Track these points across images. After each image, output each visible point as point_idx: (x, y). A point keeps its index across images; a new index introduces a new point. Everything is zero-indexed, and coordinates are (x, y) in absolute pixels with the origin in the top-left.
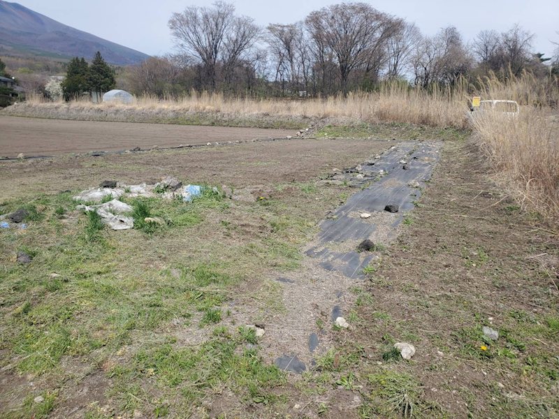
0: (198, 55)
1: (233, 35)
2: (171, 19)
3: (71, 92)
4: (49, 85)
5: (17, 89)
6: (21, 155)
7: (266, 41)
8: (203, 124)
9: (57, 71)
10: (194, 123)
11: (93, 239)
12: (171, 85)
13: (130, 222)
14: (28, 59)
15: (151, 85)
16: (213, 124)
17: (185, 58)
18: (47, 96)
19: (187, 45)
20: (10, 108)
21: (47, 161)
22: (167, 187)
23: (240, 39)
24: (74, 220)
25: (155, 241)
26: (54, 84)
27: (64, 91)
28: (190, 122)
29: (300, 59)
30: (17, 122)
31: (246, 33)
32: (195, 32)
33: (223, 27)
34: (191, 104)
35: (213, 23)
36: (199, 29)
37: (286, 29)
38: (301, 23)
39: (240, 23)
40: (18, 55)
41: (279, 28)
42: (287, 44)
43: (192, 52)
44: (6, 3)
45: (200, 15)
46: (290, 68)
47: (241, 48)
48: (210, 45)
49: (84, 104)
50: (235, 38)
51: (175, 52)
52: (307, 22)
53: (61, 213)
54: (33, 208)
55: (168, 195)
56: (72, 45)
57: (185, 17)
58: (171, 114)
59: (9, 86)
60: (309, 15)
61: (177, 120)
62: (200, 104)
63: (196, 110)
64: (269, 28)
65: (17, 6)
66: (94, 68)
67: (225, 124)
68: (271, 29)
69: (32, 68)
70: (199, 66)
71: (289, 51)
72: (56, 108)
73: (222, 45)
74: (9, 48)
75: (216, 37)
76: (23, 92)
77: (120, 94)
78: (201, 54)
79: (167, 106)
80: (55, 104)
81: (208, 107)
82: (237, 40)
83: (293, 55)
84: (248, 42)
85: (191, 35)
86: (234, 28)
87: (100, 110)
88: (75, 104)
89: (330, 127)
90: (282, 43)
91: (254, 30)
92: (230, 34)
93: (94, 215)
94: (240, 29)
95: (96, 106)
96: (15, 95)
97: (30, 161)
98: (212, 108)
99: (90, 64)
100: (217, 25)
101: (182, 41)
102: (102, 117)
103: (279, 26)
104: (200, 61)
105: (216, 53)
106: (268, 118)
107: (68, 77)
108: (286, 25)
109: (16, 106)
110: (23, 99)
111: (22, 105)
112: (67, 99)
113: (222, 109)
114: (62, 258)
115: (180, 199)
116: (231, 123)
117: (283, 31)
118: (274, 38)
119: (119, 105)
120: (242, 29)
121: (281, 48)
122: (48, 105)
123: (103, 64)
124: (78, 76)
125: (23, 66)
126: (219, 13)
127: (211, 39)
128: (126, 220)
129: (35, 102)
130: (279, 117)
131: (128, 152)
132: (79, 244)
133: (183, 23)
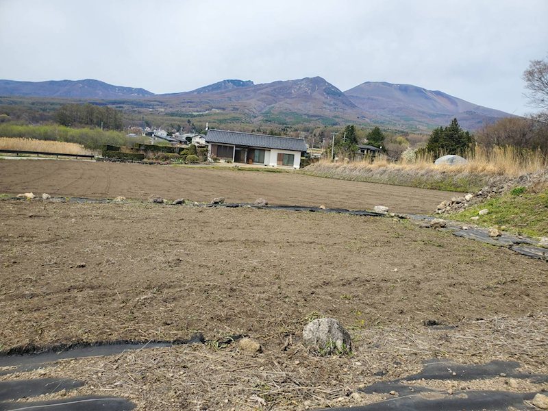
4: (405, 152)
26: (410, 153)
65: (438, 93)
109: (312, 166)
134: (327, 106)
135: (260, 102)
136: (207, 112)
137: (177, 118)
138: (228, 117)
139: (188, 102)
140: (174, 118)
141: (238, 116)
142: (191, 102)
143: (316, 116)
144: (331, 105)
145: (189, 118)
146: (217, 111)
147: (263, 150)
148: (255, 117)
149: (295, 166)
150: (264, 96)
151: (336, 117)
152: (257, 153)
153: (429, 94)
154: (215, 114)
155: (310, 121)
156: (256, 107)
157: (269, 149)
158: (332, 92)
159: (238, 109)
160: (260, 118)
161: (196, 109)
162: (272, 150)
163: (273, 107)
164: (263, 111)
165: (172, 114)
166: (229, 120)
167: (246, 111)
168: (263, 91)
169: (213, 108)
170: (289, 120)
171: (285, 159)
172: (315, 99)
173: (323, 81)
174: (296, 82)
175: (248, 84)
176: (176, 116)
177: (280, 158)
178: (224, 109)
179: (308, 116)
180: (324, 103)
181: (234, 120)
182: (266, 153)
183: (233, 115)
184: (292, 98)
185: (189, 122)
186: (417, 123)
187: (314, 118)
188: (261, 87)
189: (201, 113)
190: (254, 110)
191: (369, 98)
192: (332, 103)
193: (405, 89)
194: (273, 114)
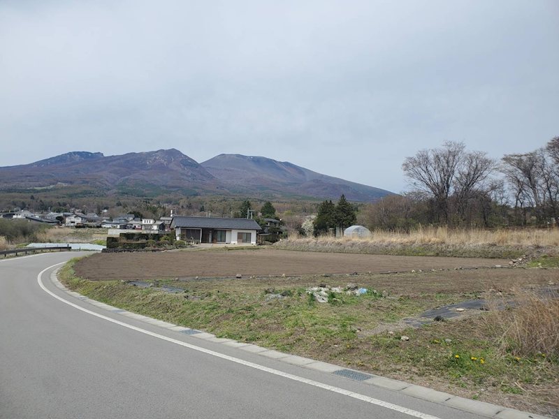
0: (430, 191)
1: (465, 170)
2: (405, 162)
3: (320, 229)
4: (304, 223)
5: (283, 228)
6: (284, 275)
7: (501, 171)
8: (429, 254)
9: (311, 212)
10: (420, 254)
11: (310, 304)
12: (404, 219)
13: (326, 299)
14: (292, 203)
15: (386, 220)
16: (437, 255)
17: (419, 194)
18: (302, 233)
19: (419, 183)
20: (277, 243)
21: (297, 279)
22: (349, 288)
23: (472, 173)
24: (304, 297)
25: (335, 308)
26: (308, 224)
27: (315, 228)
28: (416, 253)
29: (544, 186)
30: (281, 254)
31: (479, 167)
32: (427, 171)
33: (455, 163)
34: (418, 237)
35: (445, 161)
36: (430, 168)
37: (524, 158)
38: (542, 150)
39: (471, 158)
40: (284, 201)
41: (516, 158)
42: (527, 172)
43: (424, 188)
44: (280, 162)
45: (431, 157)
46: (532, 195)
47: (473, 181)
48: (442, 181)
49: (328, 239)
50: (467, 171)
51: (408, 190)
52: (548, 148)
53: (300, 294)
54: (290, 291)
55: (349, 292)
56: (324, 189)
57: (417, 159)
58: (399, 246)
59: (277, 226)
60: (550, 141)
61: (404, 251)
62: (426, 237)
63: (422, 242)
64: (504, 159)
65: (287, 164)
66: (339, 208)
67: (449, 255)
68: (507, 159)
69: (294, 211)
70: (431, 201)
71: (530, 178)
72: (308, 243)
73: (454, 179)
74: (279, 196)
75: (447, 173)
76: (286, 230)
77: (358, 230)
78: (432, 189)
79: (396, 239)
80: (307, 240)
81: (433, 239)
82: (469, 174)
83: (536, 182)
84: (481, 174)
85: (423, 174)
86: (466, 162)
87: (339, 244)
88: (321, 239)
89: (545, 257)
90: (520, 171)
91: (486, 163)
92: (461, 168)
93: (312, 295)
94: (472, 163)
95: (337, 240)
96: (281, 232)
97: (288, 278)
98: (437, 240)
99: (336, 205)
100: (448, 162)
101: (414, 180)
102: (341, 249)
103: (516, 156)
104: (431, 195)
105: (448, 186)
106: (494, 248)
107: (319, 216)
108: (523, 154)
109: (282, 242)
110: (286, 236)
111: (285, 240)
112: (316, 234)
113: (447, 241)
114: (298, 308)
115: (355, 295)
116: (456, 254)
117: (521, 160)
118: (511, 168)
119: (356, 240)
120: (474, 163)
121: (519, 177)
122: (303, 240)
123: (346, 204)
124: (326, 215)
125: (288, 209)
126: (450, 152)
127: (442, 175)
128: (325, 299)
129: (294, 238)
130: (508, 247)
131: (348, 275)
132: (305, 305)
133: (416, 164)
134: (185, 177)
135: (113, 174)
136: (51, 186)
137: (16, 194)
138: (78, 191)
139: (27, 176)
140: (13, 194)
141: (89, 189)
142: (30, 176)
143: (176, 187)
144: (190, 176)
145: (32, 194)
146: (64, 185)
147: (224, 231)
148: (109, 190)
149: (252, 243)
150: (117, 168)
151: (195, 188)
152: (219, 233)
153: (280, 165)
154: (62, 188)
155: (169, 193)
156: (108, 179)
157: (230, 230)
158: (189, 163)
159: (87, 182)
160: (115, 191)
161: (37, 183)
162: (233, 231)
163: (127, 179)
164: (117, 183)
165: (10, 191)
166: (81, 193)
167: (98, 183)
168: (114, 163)
169: (58, 181)
170: (146, 192)
171: (243, 237)
172: (172, 170)
173: (178, 153)
174: (150, 154)
175: (98, 156)
176: (15, 192)
177: (240, 237)
178: (71, 183)
179: (166, 187)
180: (182, 174)
181: (85, 193)
182: (227, 234)
183: (84, 188)
184: (148, 170)
185: (32, 197)
186: (272, 191)
187: (174, 190)
188: (112, 158)
189: (45, 188)
190: (107, 183)
191: (225, 169)
192: (189, 174)
193: (258, 161)
194: (129, 186)
